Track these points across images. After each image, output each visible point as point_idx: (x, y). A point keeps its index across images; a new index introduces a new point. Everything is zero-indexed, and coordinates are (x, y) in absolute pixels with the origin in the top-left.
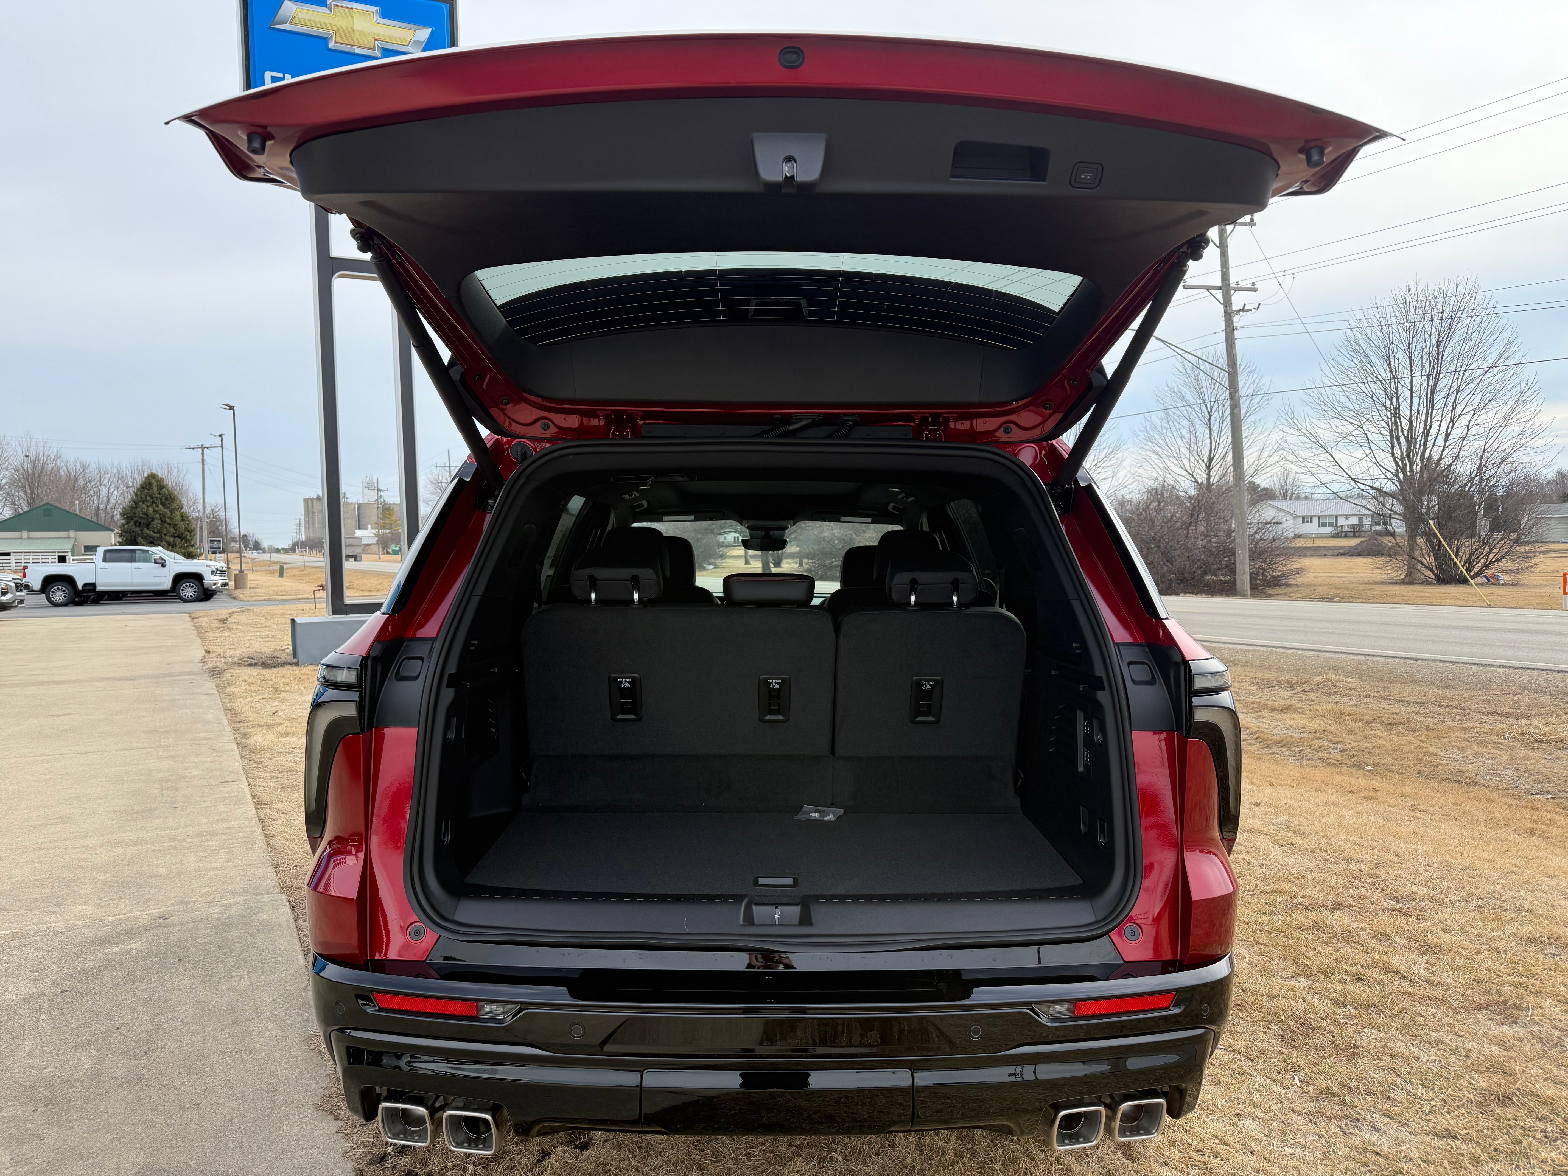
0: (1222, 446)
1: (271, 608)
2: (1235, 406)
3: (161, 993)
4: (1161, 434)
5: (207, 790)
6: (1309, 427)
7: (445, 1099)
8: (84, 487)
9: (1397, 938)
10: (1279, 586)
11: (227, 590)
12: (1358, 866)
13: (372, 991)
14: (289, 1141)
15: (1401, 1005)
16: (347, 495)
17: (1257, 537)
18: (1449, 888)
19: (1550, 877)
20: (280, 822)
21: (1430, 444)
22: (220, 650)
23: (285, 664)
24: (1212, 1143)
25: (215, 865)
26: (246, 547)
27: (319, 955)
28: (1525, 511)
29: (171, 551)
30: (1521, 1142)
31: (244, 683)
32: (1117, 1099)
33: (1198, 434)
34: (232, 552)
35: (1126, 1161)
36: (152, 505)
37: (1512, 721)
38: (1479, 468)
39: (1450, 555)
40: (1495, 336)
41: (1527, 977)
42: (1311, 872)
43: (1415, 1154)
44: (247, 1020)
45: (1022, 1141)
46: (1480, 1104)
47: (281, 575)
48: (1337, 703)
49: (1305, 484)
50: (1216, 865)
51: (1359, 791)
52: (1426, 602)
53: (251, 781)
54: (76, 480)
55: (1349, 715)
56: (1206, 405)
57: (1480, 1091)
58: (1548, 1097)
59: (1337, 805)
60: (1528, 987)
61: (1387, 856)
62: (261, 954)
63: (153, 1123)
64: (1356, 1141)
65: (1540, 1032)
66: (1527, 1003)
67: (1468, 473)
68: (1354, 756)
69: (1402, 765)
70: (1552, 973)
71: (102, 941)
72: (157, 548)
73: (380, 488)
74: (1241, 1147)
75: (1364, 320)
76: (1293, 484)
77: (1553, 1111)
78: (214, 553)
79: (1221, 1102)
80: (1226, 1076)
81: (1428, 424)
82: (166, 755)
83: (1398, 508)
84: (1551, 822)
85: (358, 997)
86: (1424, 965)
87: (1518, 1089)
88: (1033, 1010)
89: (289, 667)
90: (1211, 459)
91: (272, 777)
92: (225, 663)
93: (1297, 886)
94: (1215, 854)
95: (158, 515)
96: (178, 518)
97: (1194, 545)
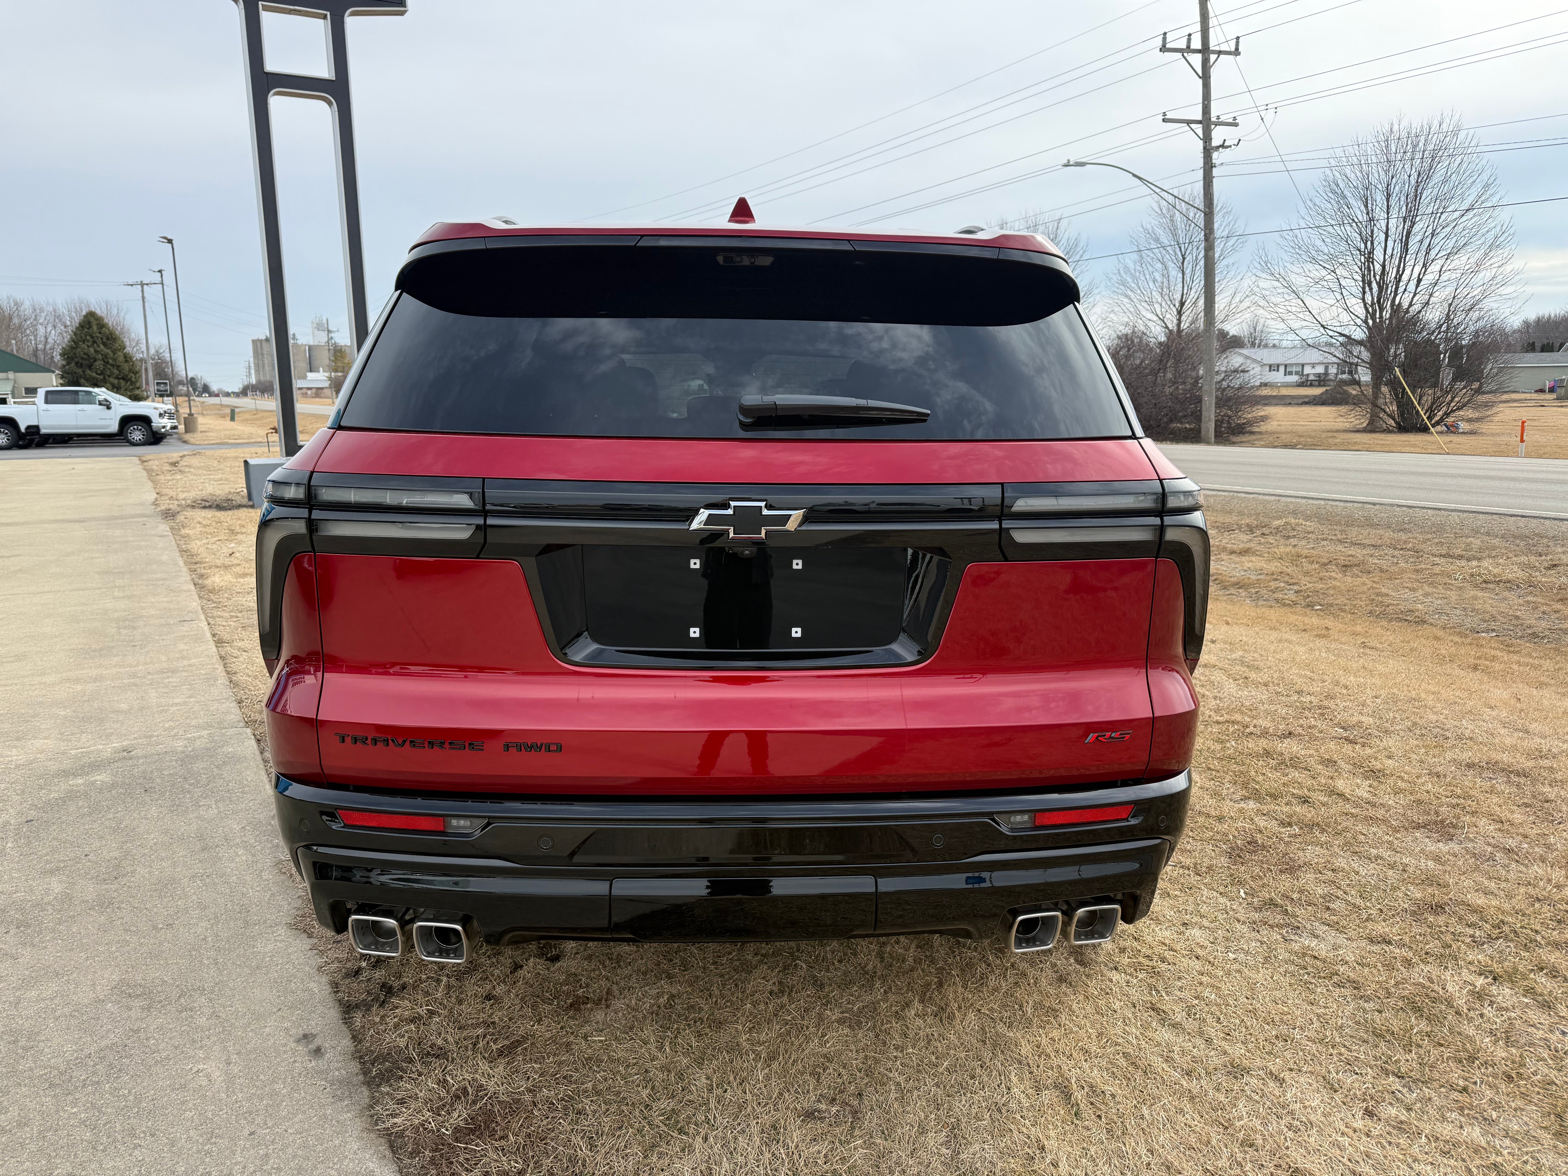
0: (1194, 290)
1: (223, 451)
2: (1209, 247)
3: (129, 822)
4: (1133, 277)
5: (165, 629)
6: (1282, 272)
7: (415, 912)
8: (20, 326)
9: (1343, 764)
10: (1243, 433)
11: (176, 433)
12: (1309, 698)
13: (338, 808)
14: (264, 957)
15: (1344, 824)
16: (297, 336)
17: (1225, 384)
18: (1395, 718)
19: (1491, 707)
20: (241, 659)
21: (1401, 290)
22: (172, 493)
23: (240, 506)
24: (1159, 949)
25: (177, 701)
26: (195, 390)
27: (282, 775)
28: (1489, 359)
29: (116, 393)
30: (1451, 946)
31: (198, 525)
32: (1074, 906)
33: (1171, 277)
34: (181, 395)
35: (1078, 966)
36: (92, 345)
37: (1463, 563)
38: (1448, 315)
39: (1412, 402)
40: (1474, 178)
41: (1464, 799)
42: (1263, 704)
43: (1350, 958)
44: (217, 846)
45: (979, 949)
46: (1414, 913)
47: (232, 419)
48: (1295, 546)
49: (1273, 330)
50: (1179, 683)
51: (1311, 630)
52: (1386, 449)
53: (210, 620)
54: (11, 319)
55: (1306, 557)
56: (1180, 248)
57: (1415, 902)
58: (1478, 906)
59: (1290, 642)
60: (1465, 808)
61: (1337, 689)
62: (228, 785)
63: (128, 943)
64: (1296, 947)
65: (1474, 848)
66: (1464, 822)
67: (1437, 320)
68: (1308, 596)
69: (1355, 606)
70: (1488, 796)
71: (66, 774)
72: (100, 389)
73: (330, 328)
74: (1188, 953)
75: (1344, 159)
76: (1262, 331)
77: (1482, 919)
78: (162, 396)
79: (1170, 914)
80: (1175, 890)
81: (1401, 269)
82: (122, 595)
83: (1366, 355)
84: (1494, 658)
85: (322, 813)
86: (1368, 789)
87: (1451, 899)
88: (994, 820)
89: (245, 509)
90: (1182, 304)
91: (232, 617)
92: (178, 505)
93: (1249, 716)
94: (1178, 672)
95: (100, 356)
96: (121, 359)
97: (1162, 392)
